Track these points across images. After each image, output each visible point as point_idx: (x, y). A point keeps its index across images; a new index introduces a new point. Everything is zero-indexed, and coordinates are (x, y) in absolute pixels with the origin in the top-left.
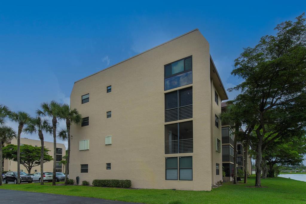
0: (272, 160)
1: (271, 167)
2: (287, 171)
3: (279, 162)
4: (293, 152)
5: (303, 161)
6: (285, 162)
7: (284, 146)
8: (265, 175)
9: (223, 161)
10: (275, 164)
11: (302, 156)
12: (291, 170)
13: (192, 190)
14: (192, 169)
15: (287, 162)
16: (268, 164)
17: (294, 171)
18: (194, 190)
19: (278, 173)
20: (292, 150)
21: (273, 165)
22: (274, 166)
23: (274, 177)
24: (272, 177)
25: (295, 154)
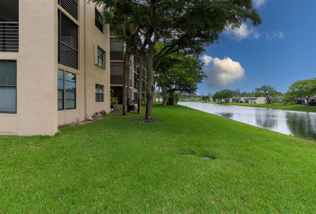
0: (172, 87)
1: (171, 95)
2: (185, 99)
3: (178, 90)
4: (190, 79)
5: (197, 90)
6: (183, 90)
7: (182, 72)
8: (165, 103)
9: (111, 83)
10: (174, 91)
11: (196, 85)
12: (187, 98)
13: (15, 134)
14: (15, 87)
15: (185, 90)
16: (168, 91)
17: (189, 99)
18: (18, 134)
19: (177, 101)
20: (189, 77)
21: (173, 92)
22: (174, 94)
23: (173, 104)
24: (172, 105)
25: (191, 81)
